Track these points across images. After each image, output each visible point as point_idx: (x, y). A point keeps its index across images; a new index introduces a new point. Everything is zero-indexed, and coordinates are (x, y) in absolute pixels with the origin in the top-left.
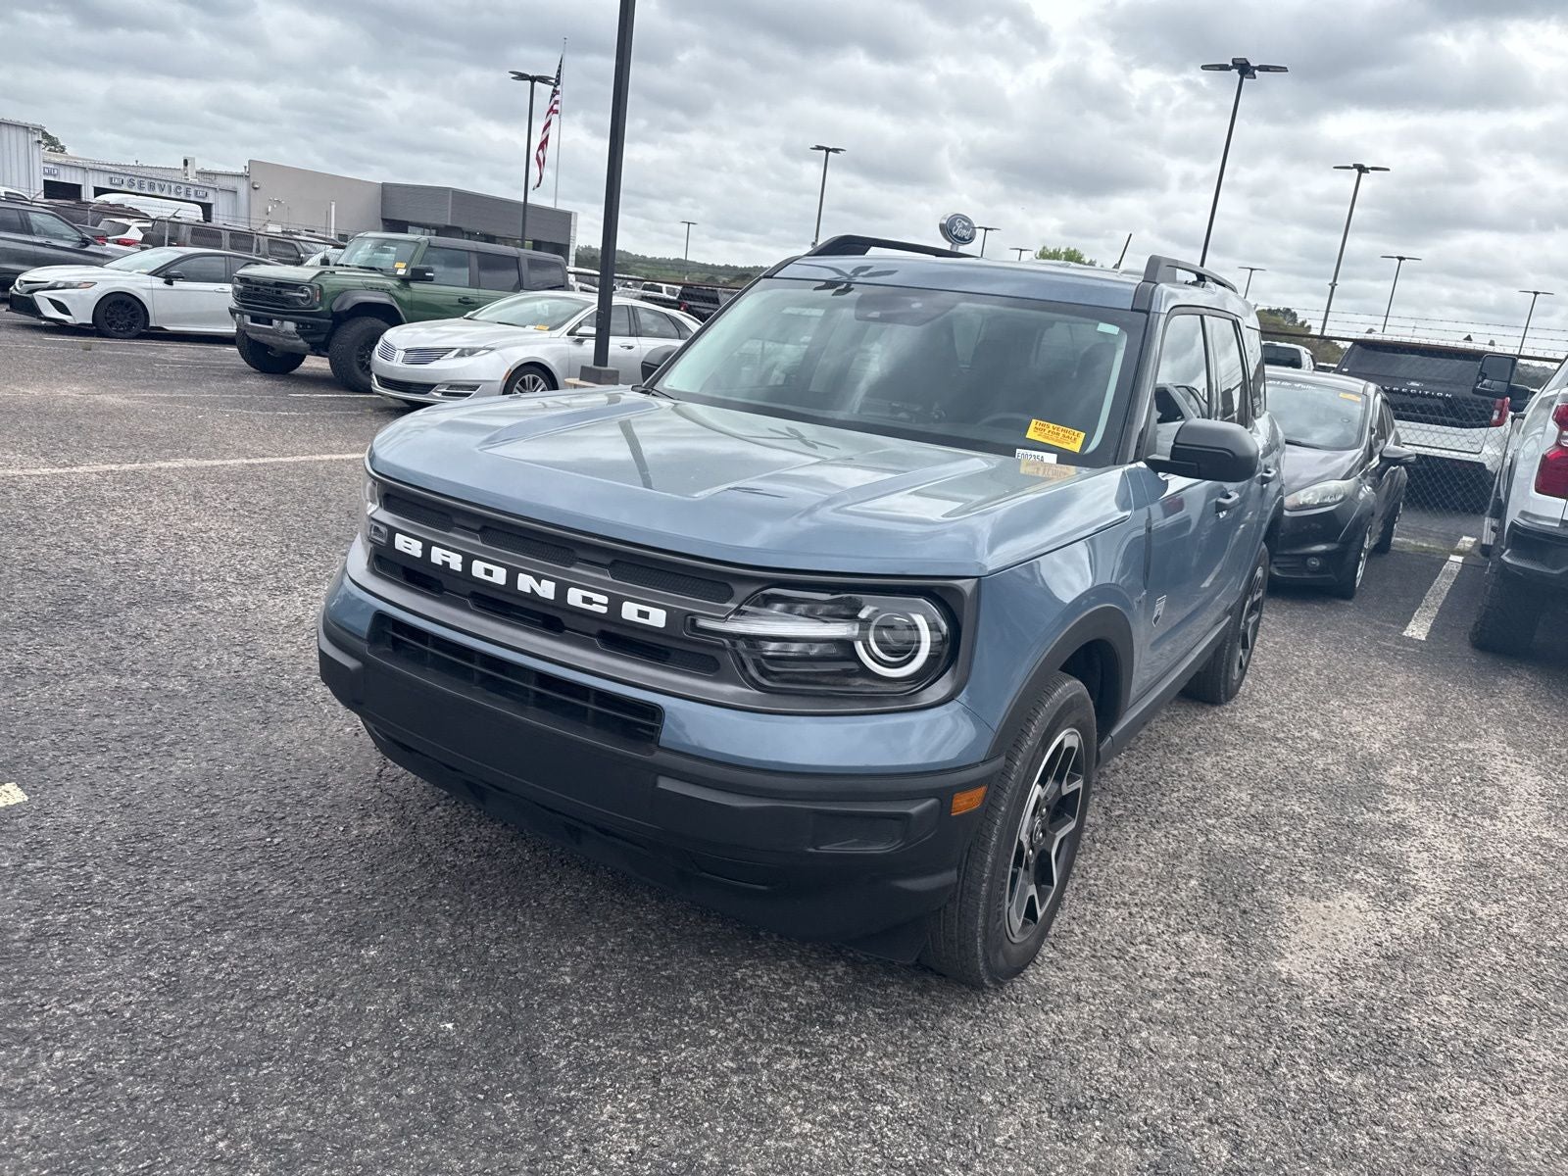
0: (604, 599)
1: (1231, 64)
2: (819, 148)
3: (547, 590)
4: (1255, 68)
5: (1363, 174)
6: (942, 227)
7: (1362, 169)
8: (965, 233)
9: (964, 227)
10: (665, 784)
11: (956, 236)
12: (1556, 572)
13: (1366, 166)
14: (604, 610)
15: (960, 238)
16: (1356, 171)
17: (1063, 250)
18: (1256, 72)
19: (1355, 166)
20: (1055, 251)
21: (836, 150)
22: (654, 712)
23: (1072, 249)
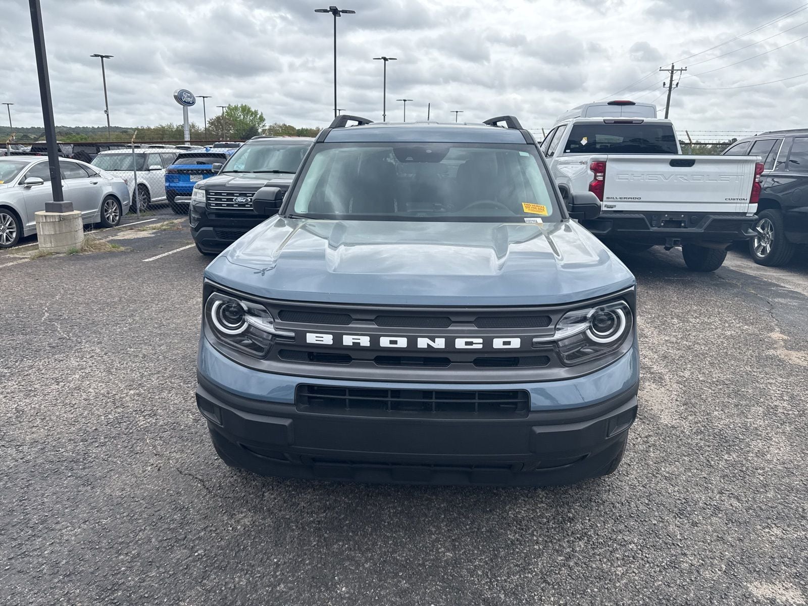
0: (481, 341)
1: (329, 9)
2: (96, 56)
3: (440, 343)
4: (340, 11)
5: (386, 62)
6: (176, 97)
7: (385, 59)
8: (189, 100)
9: (188, 97)
10: (539, 430)
11: (185, 102)
12: (605, 232)
13: (387, 58)
14: (480, 346)
15: (187, 103)
16: (383, 60)
17: (239, 106)
18: (341, 13)
19: (383, 58)
20: (235, 106)
21: (107, 57)
22: (525, 394)
23: (244, 105)
